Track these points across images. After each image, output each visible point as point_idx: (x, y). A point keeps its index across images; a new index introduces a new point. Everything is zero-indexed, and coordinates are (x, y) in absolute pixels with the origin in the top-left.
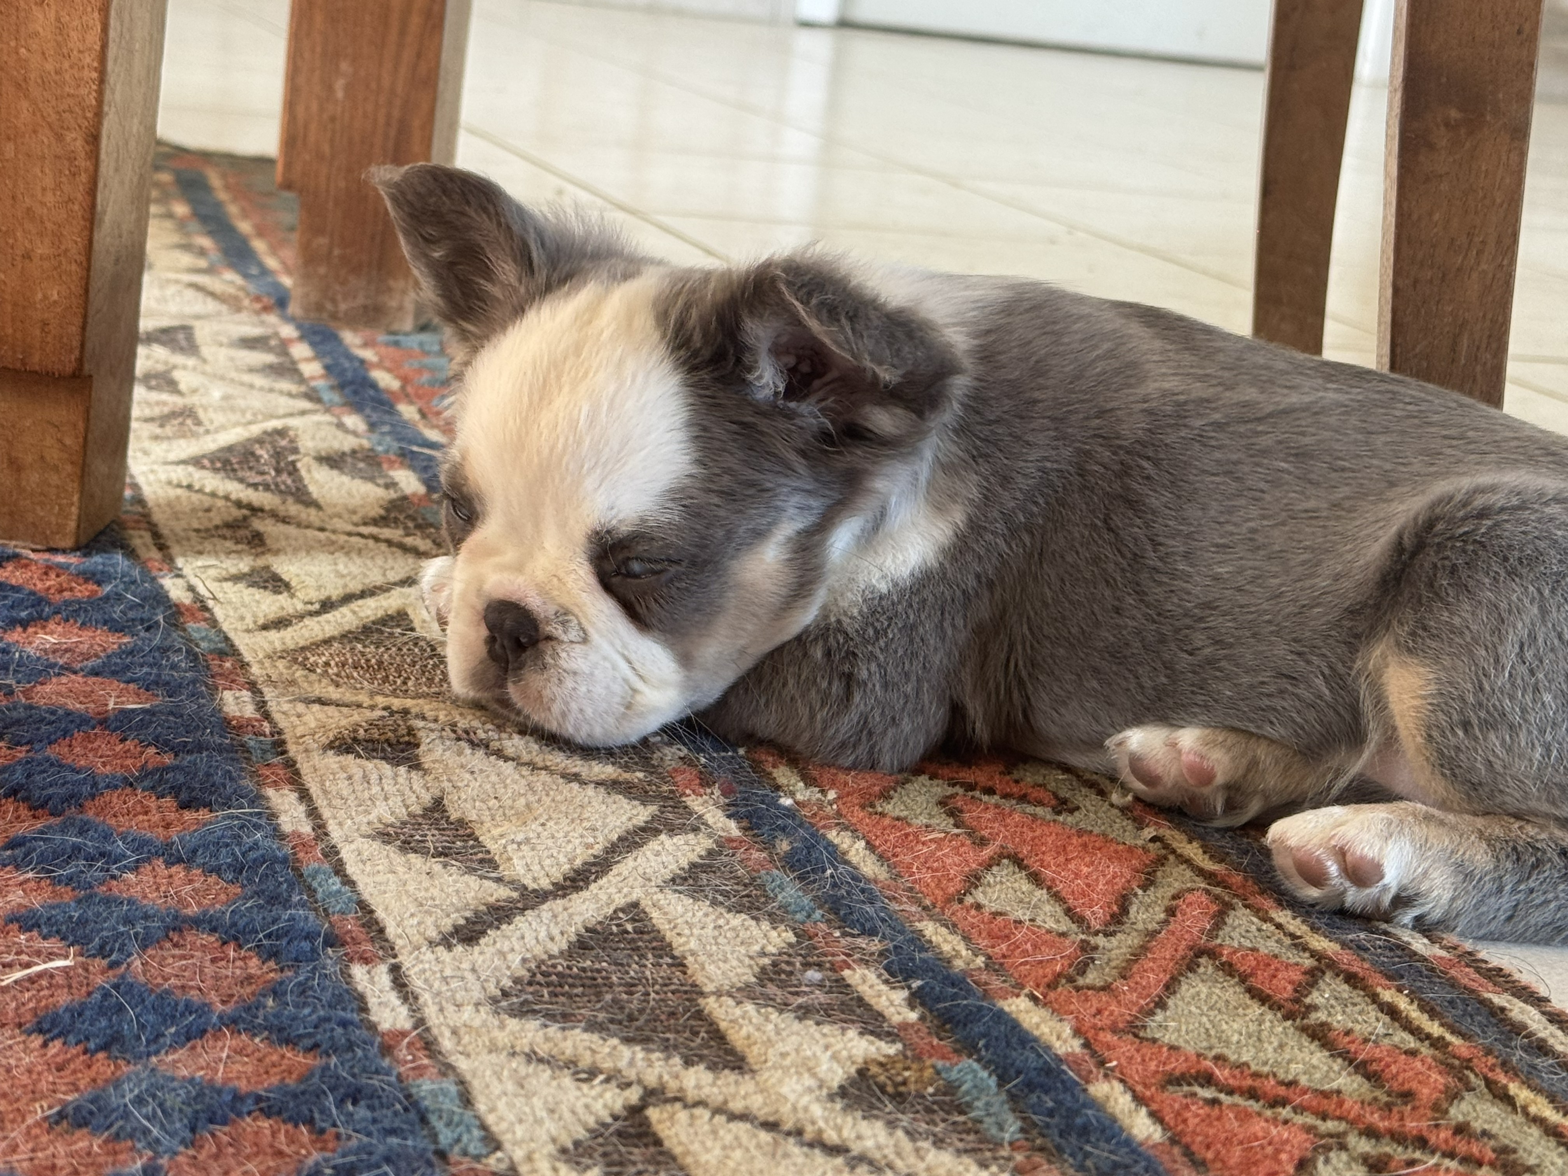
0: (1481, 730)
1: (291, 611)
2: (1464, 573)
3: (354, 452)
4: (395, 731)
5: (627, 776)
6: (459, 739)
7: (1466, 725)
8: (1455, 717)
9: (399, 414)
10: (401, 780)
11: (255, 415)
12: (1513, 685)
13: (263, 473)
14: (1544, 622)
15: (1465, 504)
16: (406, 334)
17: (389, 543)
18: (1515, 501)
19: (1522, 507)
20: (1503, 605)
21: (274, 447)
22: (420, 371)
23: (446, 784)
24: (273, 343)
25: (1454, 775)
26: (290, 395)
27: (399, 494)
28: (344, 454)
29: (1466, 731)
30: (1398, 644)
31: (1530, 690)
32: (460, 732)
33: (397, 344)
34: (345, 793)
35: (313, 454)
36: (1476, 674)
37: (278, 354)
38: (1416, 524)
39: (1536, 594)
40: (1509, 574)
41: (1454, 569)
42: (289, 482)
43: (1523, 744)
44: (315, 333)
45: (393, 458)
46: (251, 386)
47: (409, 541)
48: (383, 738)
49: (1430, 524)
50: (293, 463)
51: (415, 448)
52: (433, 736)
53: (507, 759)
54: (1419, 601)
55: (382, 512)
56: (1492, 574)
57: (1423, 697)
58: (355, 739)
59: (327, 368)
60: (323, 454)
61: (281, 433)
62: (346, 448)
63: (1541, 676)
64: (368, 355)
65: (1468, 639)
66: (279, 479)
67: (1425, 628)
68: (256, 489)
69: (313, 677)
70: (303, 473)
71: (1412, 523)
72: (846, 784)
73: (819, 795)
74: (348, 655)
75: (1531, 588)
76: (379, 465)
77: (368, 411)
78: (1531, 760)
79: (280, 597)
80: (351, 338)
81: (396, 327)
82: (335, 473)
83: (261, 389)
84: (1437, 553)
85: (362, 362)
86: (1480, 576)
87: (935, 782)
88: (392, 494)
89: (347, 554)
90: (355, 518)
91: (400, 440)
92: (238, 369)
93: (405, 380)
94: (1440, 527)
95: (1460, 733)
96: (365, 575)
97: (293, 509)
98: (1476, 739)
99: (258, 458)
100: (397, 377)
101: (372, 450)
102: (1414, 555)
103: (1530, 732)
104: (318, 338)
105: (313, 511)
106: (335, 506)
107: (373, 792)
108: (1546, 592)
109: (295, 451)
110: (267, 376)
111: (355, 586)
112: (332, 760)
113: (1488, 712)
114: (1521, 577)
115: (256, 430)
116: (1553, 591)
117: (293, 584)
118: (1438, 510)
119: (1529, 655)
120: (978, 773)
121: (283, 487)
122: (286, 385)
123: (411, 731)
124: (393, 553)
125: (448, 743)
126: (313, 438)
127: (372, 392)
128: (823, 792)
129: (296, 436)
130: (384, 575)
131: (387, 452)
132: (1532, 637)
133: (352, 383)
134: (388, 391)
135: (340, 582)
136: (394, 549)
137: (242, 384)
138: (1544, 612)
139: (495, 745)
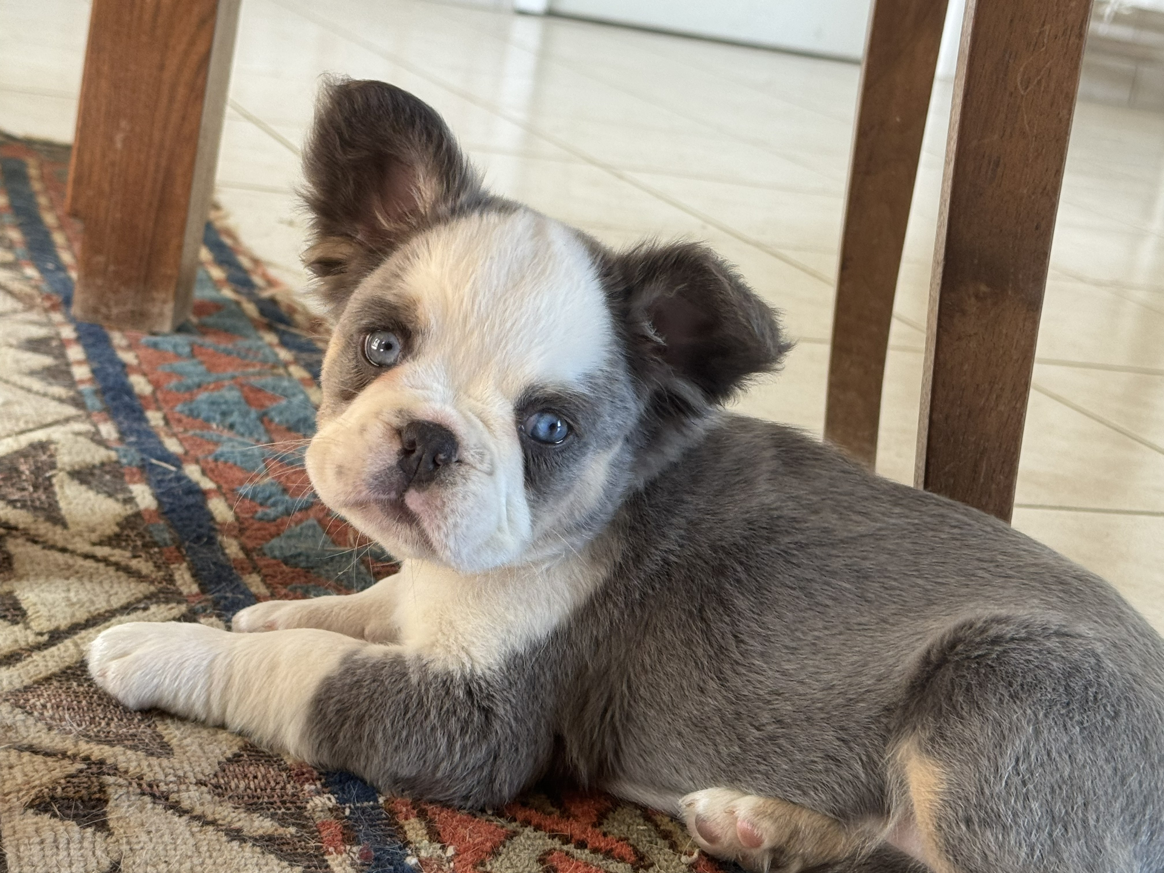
0: (980, 827)
1: (23, 644)
2: (976, 692)
3: (103, 464)
4: (88, 788)
5: (281, 830)
6: (143, 794)
7: (968, 821)
8: (960, 813)
9: (146, 420)
10: (86, 844)
11: (27, 422)
12: (1008, 793)
13: (23, 489)
14: (1037, 740)
15: (983, 631)
16: (165, 335)
17: (118, 566)
18: (1023, 634)
19: (1027, 639)
20: (1006, 724)
21: (36, 462)
22: (169, 376)
23: (125, 848)
24: (54, 343)
25: (957, 860)
26: (61, 400)
27: (135, 510)
28: (94, 467)
29: (968, 826)
30: (919, 743)
31: (1021, 798)
32: (145, 786)
33: (155, 345)
34: (35, 859)
35: (68, 468)
36: (980, 781)
37: (56, 357)
38: (942, 643)
39: (1032, 716)
40: (1011, 696)
41: (969, 689)
42: (43, 497)
43: (1012, 842)
44: (90, 334)
45: (135, 470)
46: (29, 390)
47: (134, 563)
48: (77, 796)
49: (952, 646)
50: (49, 479)
51: (154, 461)
52: (121, 791)
53: (182, 812)
54: (940, 710)
55: (117, 529)
56: (998, 696)
57: (936, 793)
58: (53, 798)
59: (94, 371)
60: (77, 467)
61: (43, 446)
62: (97, 461)
63: (1031, 787)
64: (128, 357)
65: (976, 750)
66: (35, 495)
67: (943, 736)
68: (15, 507)
69: (31, 721)
70: (57, 489)
71: (939, 641)
72: (464, 838)
73: (440, 852)
74: (63, 696)
75: (1029, 711)
76: (122, 475)
77: (121, 418)
78: (1018, 857)
79: (16, 628)
80: (118, 338)
81: (156, 329)
82: (83, 488)
83: (37, 393)
84: (956, 669)
85: (124, 365)
86: (990, 696)
87: (539, 833)
88: (129, 510)
89: (80, 579)
90: (94, 537)
91: (142, 451)
92: (21, 373)
93: (157, 385)
94: (960, 648)
95: (963, 827)
96: (92, 602)
97: (44, 528)
98: (975, 834)
99: (19, 473)
100: (150, 382)
101: (117, 462)
102: (938, 667)
103: (1018, 833)
104: (90, 340)
105: (59, 529)
106: (78, 524)
107: (60, 857)
108: (1041, 715)
109: (53, 466)
110: (43, 379)
111: (81, 616)
112: (31, 819)
113: (986, 813)
114: (1021, 701)
115: (24, 440)
116: (1046, 716)
117: (30, 613)
118: (961, 634)
119: (1022, 767)
120: (575, 825)
121: (37, 503)
122: (58, 390)
123: (102, 788)
124: (119, 577)
125: (133, 798)
126: (70, 453)
127: (127, 398)
128: (444, 848)
129: (56, 449)
130: (108, 601)
131: (130, 464)
132: (1027, 752)
133: (111, 389)
134: (141, 397)
135: (69, 611)
136: (120, 573)
137: (22, 388)
138: (1037, 732)
139: (174, 797)
